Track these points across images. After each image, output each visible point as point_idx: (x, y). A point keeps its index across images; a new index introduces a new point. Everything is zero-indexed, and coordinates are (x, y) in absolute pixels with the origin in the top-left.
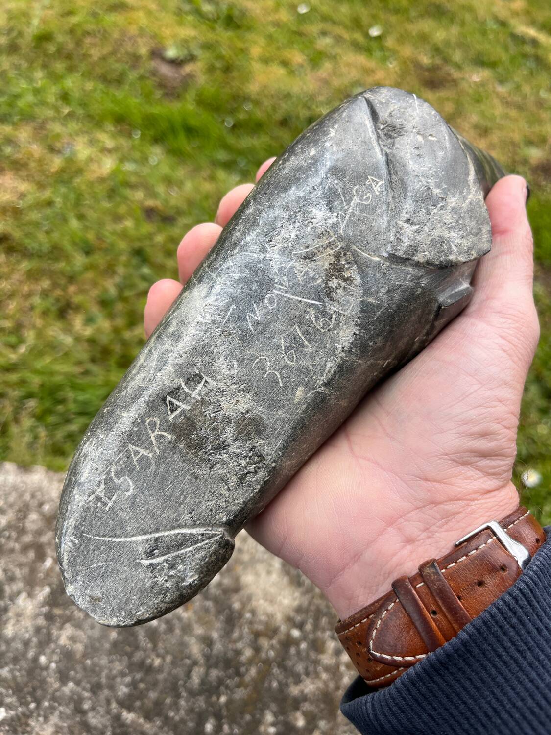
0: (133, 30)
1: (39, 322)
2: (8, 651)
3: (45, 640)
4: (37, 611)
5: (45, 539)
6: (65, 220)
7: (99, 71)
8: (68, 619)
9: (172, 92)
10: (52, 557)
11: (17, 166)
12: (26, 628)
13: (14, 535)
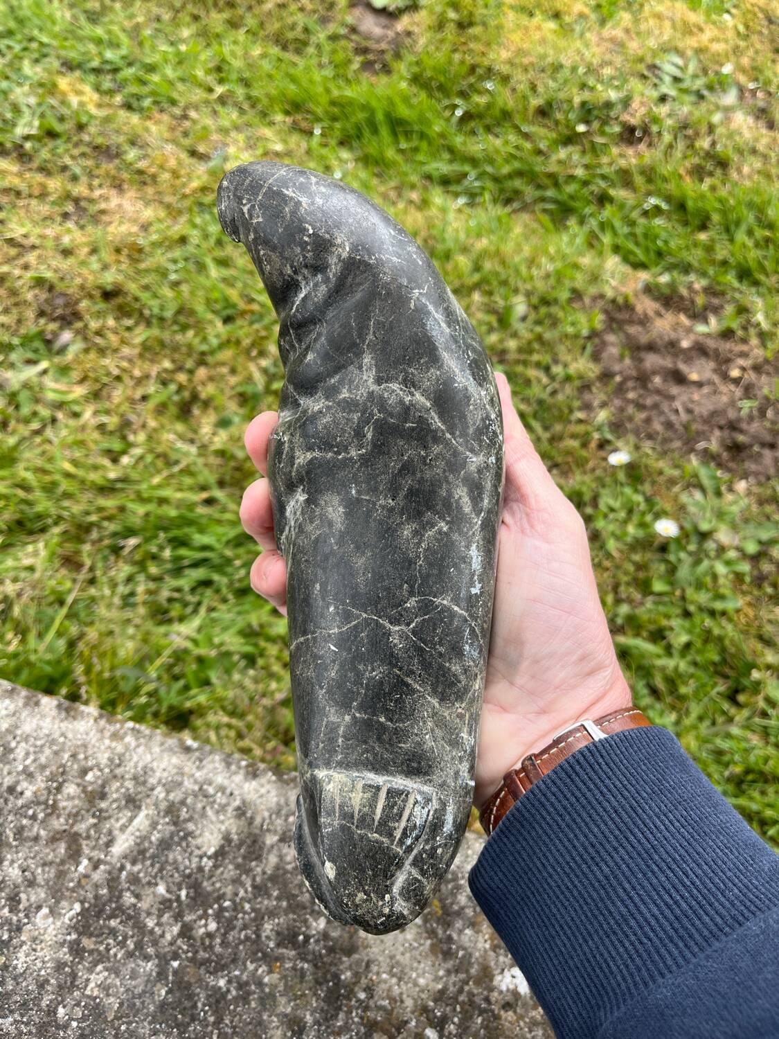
1: (152, 423)
2: (14, 992)
3: (69, 984)
4: (61, 938)
5: (81, 827)
6: (201, 267)
7: (274, 25)
8: (102, 958)
10: (90, 859)
11: (143, 179)
12: (44, 962)
13: (41, 816)
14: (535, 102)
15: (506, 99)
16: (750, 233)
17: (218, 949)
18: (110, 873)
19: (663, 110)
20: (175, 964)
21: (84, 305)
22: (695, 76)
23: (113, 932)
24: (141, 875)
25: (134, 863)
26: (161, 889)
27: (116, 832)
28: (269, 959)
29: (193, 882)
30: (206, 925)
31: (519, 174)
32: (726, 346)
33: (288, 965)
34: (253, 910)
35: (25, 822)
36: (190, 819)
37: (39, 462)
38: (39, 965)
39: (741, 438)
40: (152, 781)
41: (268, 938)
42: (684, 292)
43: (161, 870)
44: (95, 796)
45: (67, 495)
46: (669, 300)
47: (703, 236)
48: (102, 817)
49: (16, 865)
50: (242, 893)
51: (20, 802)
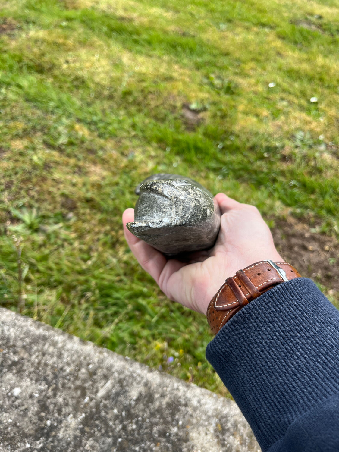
0: (175, 92)
1: (101, 249)
3: (78, 444)
4: (77, 426)
5: (87, 385)
6: (123, 194)
7: (153, 113)
8: (92, 435)
9: (191, 127)
10: (89, 397)
11: (104, 162)
12: (70, 435)
13: (72, 379)
14: (249, 145)
15: (238, 143)
16: (331, 196)
17: (136, 436)
18: (96, 403)
19: (297, 151)
20: (120, 440)
21: (79, 204)
22: (308, 140)
23: (97, 426)
24: (108, 405)
25: (106, 400)
26: (115, 411)
27: (99, 388)
28: (156, 442)
29: (128, 409)
30: (132, 426)
31: (242, 169)
32: (323, 238)
33: (163, 444)
34: (150, 422)
35: (66, 381)
36: (127, 385)
37: (57, 260)
38: (68, 436)
39: (330, 273)
40: (114, 370)
41: (155, 433)
42: (306, 216)
43: (116, 403)
44: (92, 374)
45: (66, 274)
46: (300, 219)
47: (313, 197)
48: (94, 382)
49: (62, 397)
50: (145, 415)
51: (65, 374)
